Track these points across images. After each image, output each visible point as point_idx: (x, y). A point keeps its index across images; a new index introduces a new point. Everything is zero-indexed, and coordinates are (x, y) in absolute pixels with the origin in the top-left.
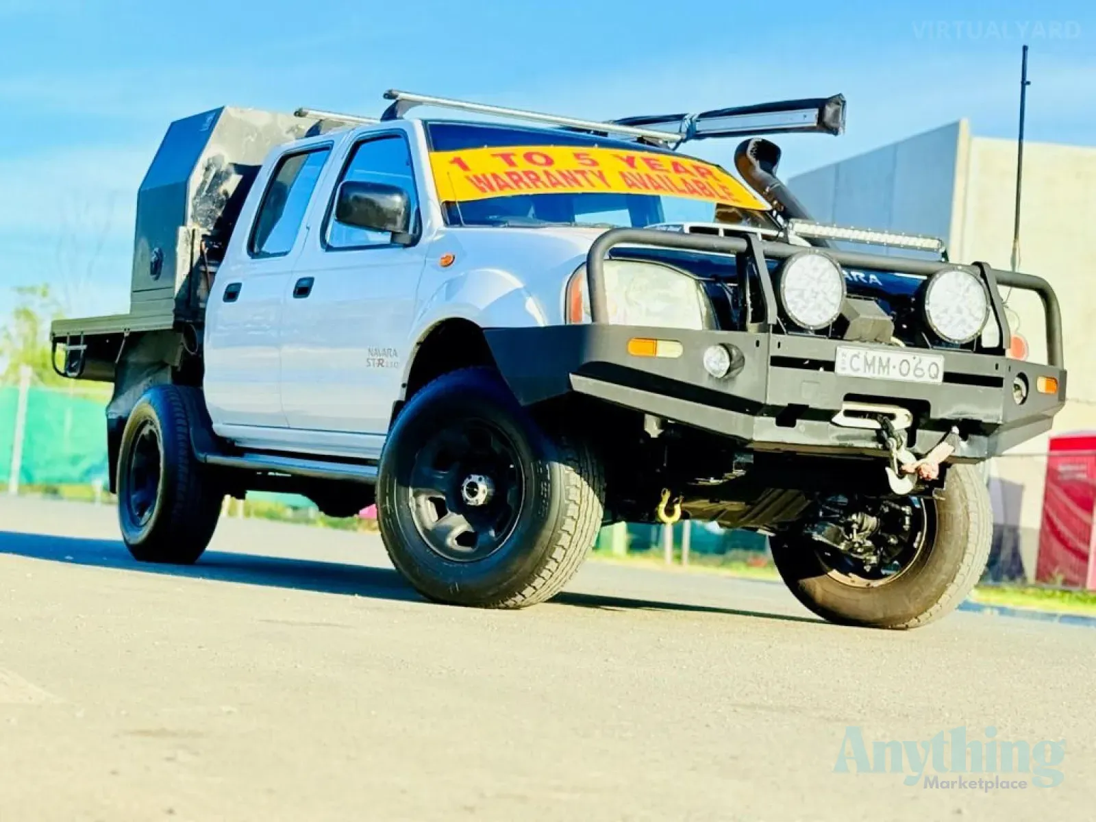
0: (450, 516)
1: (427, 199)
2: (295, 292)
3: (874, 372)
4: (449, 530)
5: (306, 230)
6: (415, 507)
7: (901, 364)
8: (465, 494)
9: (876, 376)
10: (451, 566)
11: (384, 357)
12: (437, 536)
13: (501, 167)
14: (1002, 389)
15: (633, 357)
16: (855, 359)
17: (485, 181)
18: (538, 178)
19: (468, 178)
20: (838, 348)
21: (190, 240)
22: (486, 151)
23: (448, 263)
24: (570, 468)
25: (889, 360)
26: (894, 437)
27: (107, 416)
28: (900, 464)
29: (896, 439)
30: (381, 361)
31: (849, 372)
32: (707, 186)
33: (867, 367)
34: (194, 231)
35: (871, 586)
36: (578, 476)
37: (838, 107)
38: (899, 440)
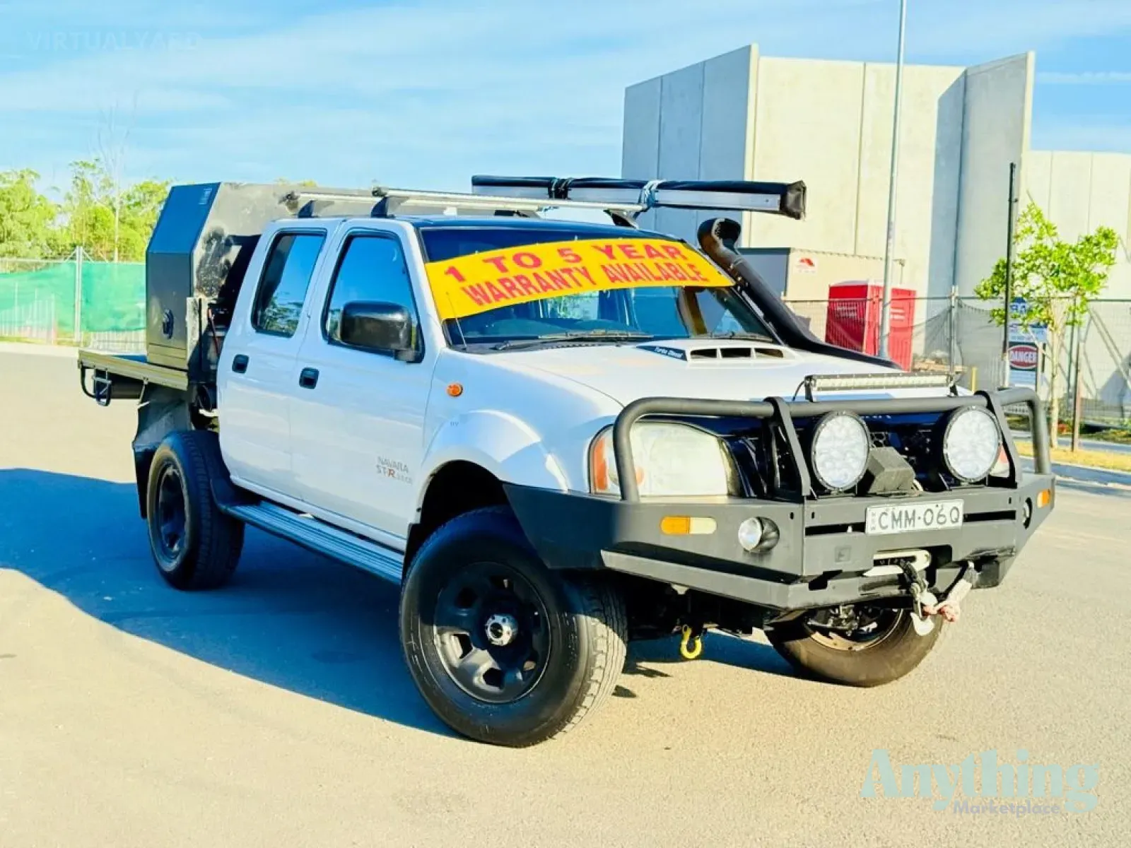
0: (474, 652)
1: (428, 316)
2: (300, 381)
3: (901, 527)
4: (475, 667)
5: (308, 319)
6: (440, 644)
7: (925, 513)
8: (490, 634)
9: (904, 529)
10: (479, 706)
11: (395, 469)
12: (464, 674)
13: (493, 274)
14: (1015, 521)
15: (667, 535)
16: (884, 516)
17: (481, 293)
18: (529, 284)
19: (464, 289)
20: (868, 509)
21: (197, 309)
22: (478, 257)
23: (458, 393)
24: (596, 620)
25: (914, 512)
26: (917, 582)
27: (134, 449)
28: (922, 605)
29: (920, 585)
30: (392, 472)
31: (879, 531)
32: (679, 268)
33: (895, 523)
34: (200, 300)
35: (853, 649)
36: (604, 626)
37: (798, 193)
38: (922, 585)
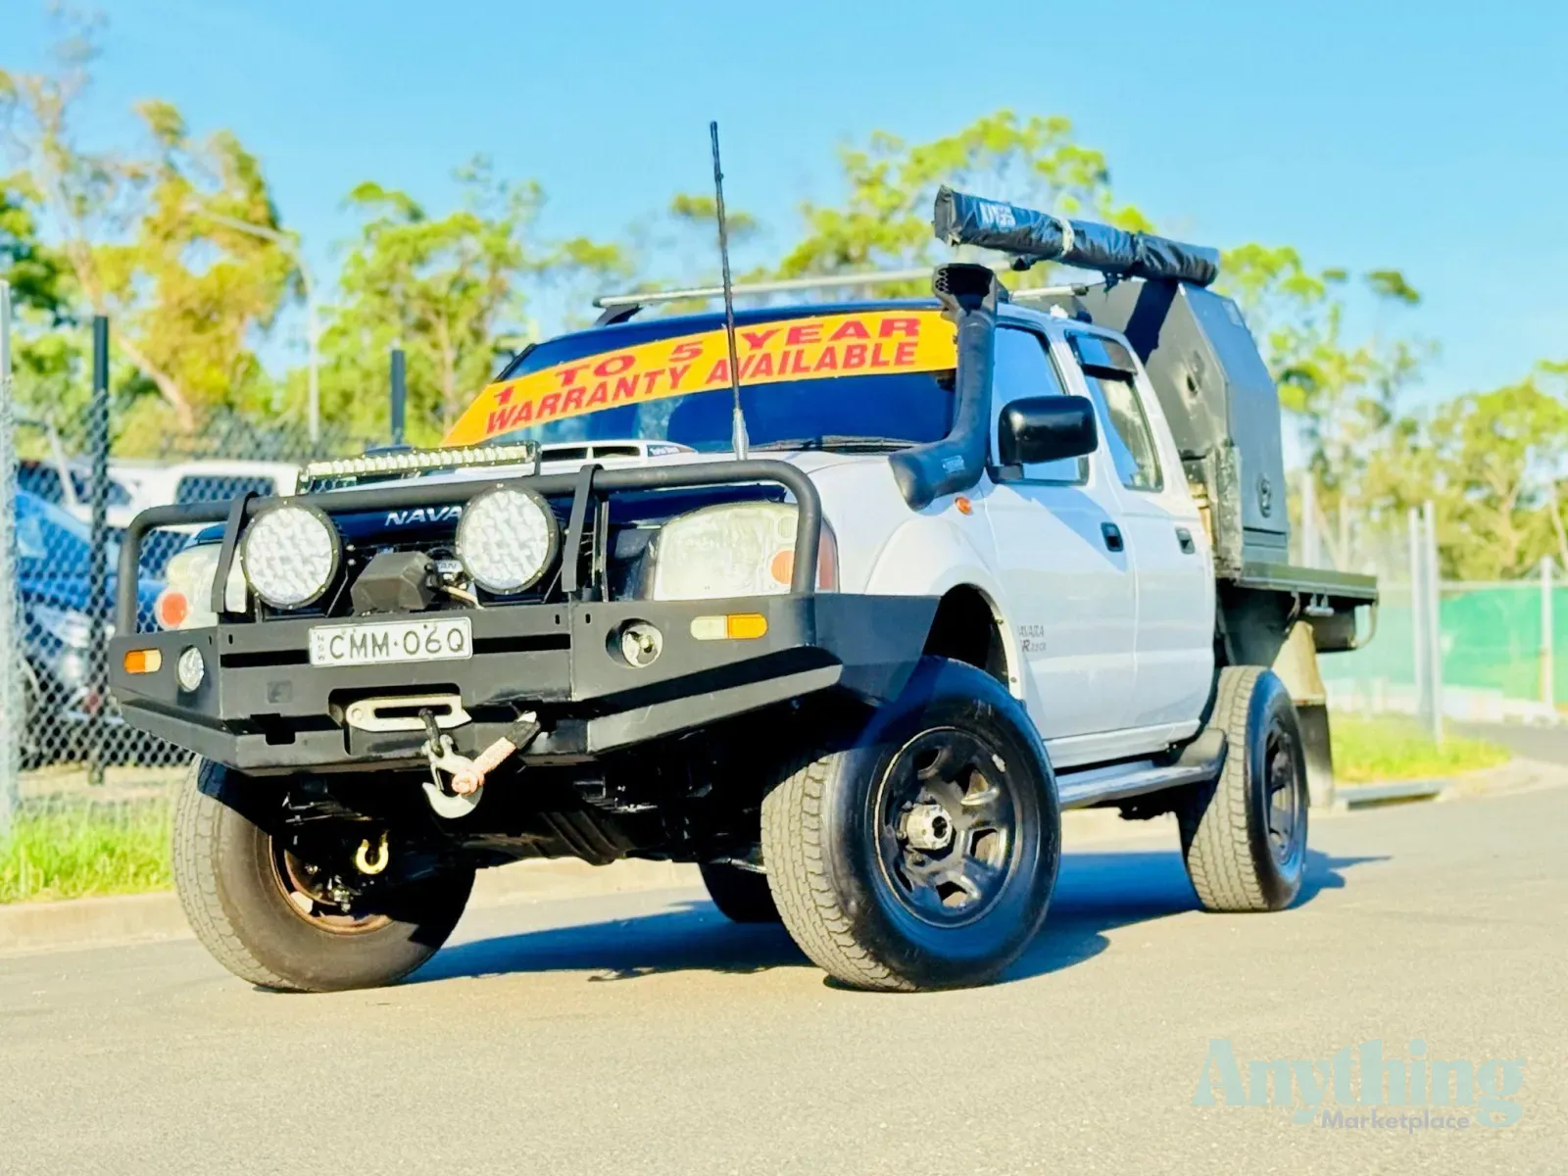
3: (366, 655)
7: (405, 638)
9: (371, 660)
14: (571, 650)
15: (130, 676)
16: (338, 640)
19: (493, 414)
20: (311, 630)
25: (386, 636)
28: (444, 772)
29: (436, 743)
31: (330, 661)
33: (355, 650)
38: (442, 743)
